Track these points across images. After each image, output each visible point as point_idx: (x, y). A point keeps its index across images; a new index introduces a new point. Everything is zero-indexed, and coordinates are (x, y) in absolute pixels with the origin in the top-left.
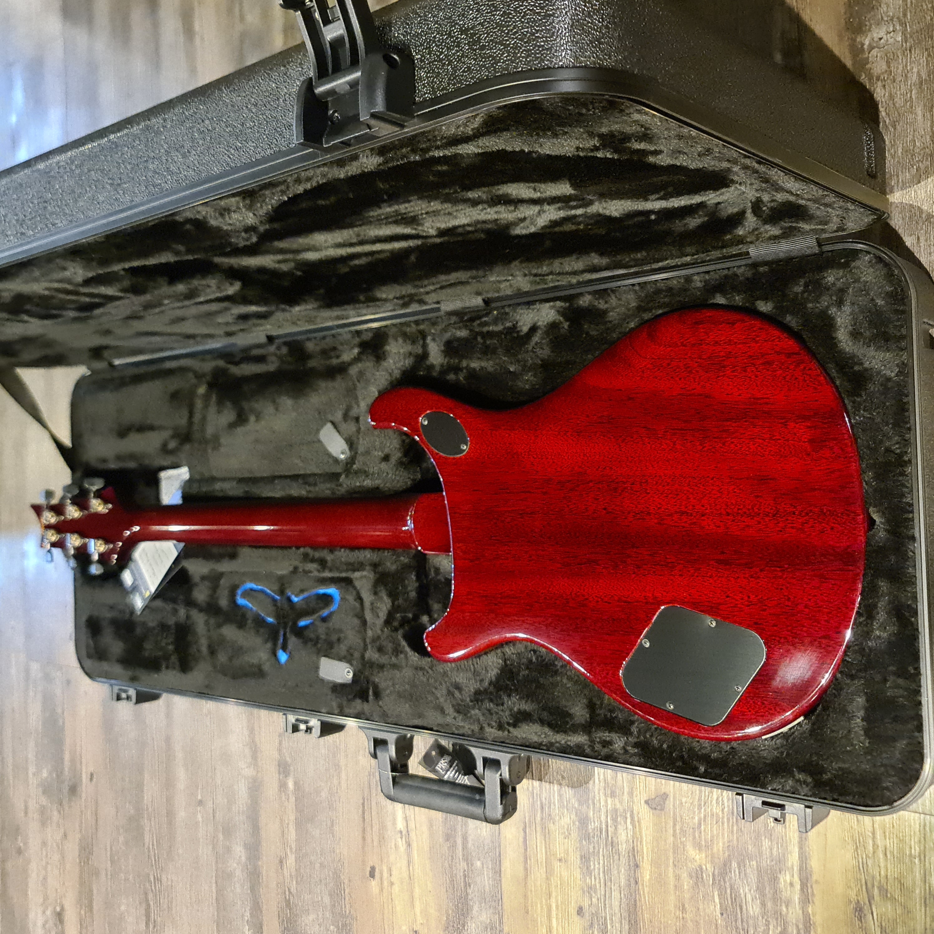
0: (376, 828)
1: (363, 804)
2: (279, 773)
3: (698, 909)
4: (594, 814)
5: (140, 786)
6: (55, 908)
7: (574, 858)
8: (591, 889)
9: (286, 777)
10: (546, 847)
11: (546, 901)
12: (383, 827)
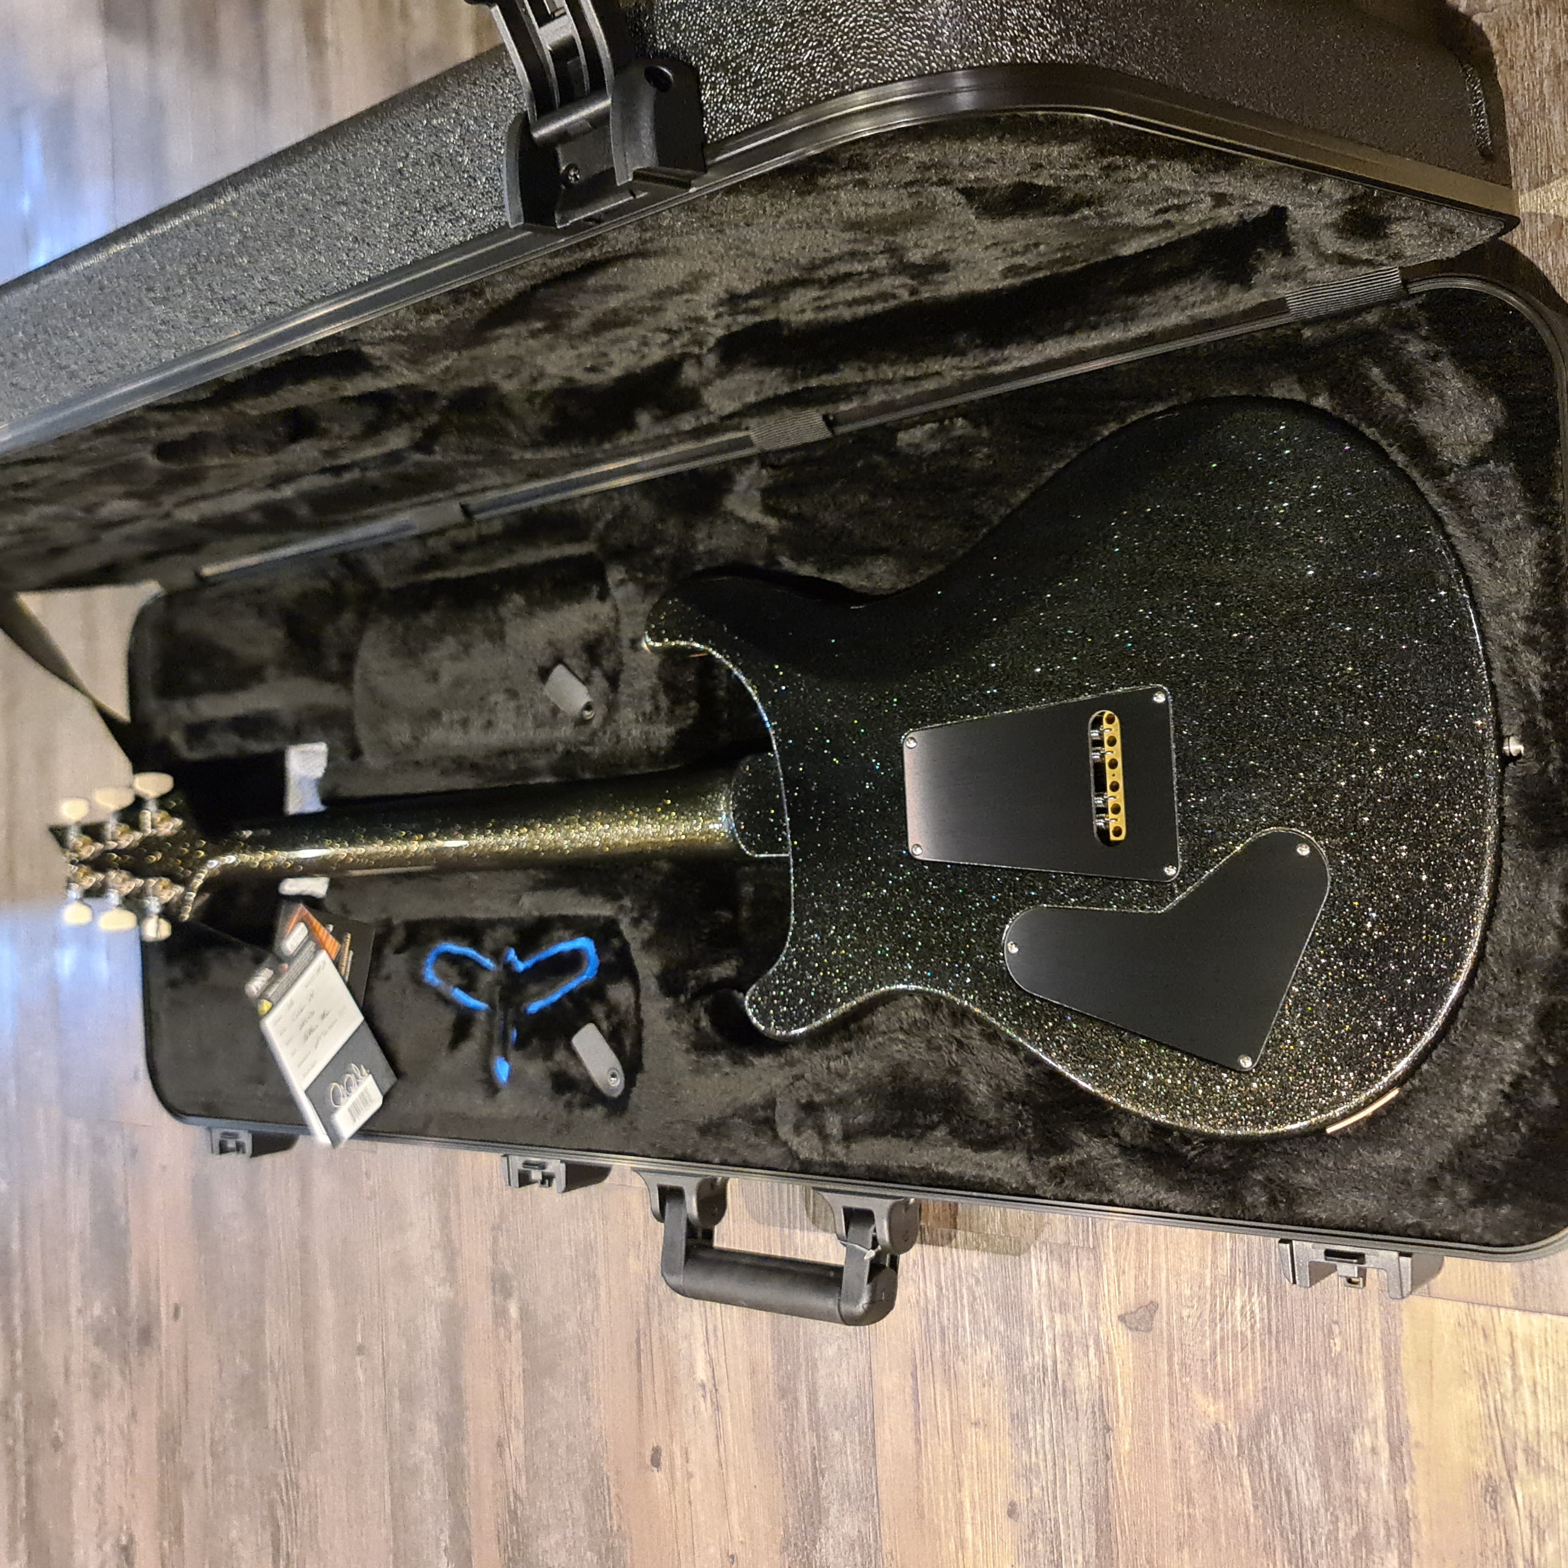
0: (659, 1380)
1: (638, 1341)
2: (494, 1294)
3: (1215, 1498)
4: (1031, 1342)
5: (258, 1326)
6: (118, 1540)
7: (1000, 1420)
8: (1027, 1473)
9: (505, 1299)
10: (951, 1403)
11: (954, 1495)
12: (672, 1381)
